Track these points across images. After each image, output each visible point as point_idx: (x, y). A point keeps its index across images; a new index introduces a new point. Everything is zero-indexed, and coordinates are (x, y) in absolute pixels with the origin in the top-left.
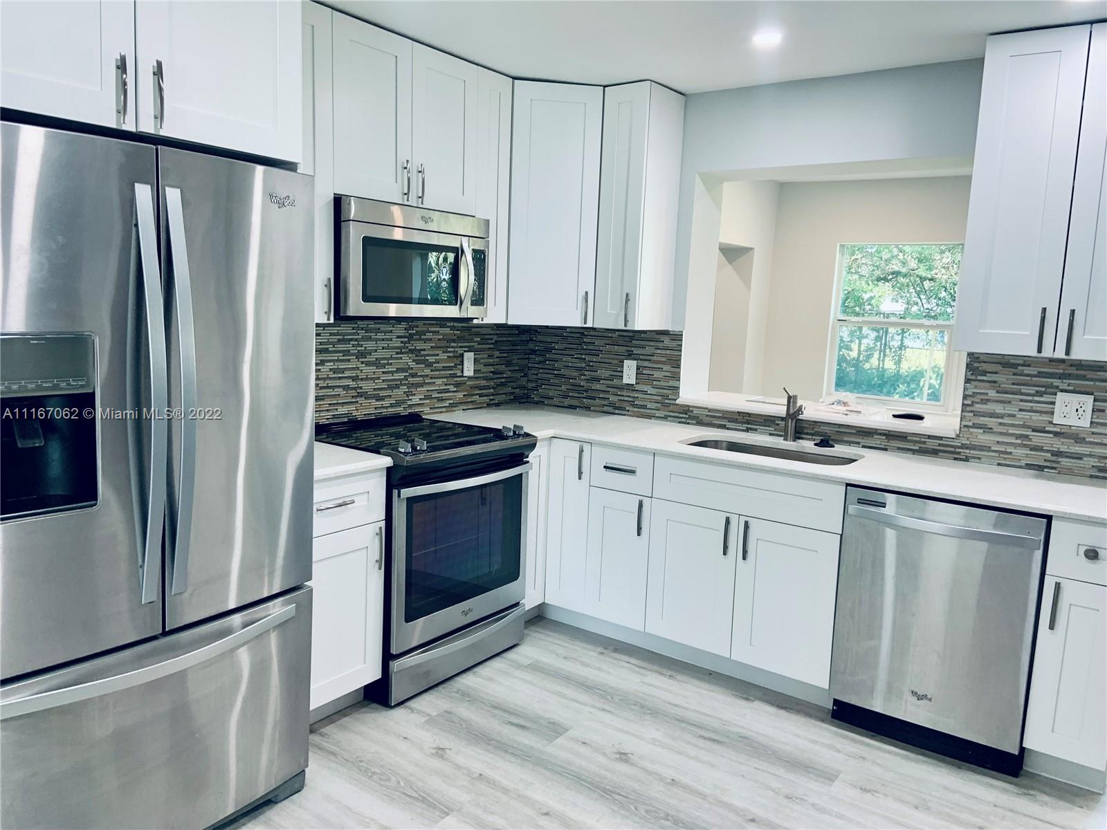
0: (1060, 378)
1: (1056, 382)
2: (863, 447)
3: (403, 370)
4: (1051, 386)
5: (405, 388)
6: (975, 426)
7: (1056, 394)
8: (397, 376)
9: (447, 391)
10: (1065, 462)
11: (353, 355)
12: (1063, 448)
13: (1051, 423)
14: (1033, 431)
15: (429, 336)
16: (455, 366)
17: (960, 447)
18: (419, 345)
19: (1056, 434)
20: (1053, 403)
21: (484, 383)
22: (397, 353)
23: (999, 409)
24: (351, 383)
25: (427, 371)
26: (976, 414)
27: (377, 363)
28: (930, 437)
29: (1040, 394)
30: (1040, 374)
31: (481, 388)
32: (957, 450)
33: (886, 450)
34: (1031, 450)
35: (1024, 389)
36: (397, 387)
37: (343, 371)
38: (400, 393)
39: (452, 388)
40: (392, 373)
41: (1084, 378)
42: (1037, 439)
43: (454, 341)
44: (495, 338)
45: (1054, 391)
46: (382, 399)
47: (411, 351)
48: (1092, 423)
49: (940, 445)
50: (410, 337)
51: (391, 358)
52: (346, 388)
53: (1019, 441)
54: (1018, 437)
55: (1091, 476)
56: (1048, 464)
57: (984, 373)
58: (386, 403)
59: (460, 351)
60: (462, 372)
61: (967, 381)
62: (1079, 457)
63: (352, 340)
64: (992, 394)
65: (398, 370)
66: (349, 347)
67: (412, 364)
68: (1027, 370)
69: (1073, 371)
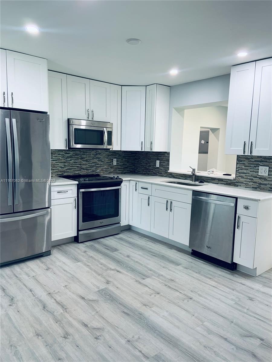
0: (260, 162)
1: (260, 163)
2: (213, 183)
3: (94, 163)
4: (258, 164)
5: (95, 168)
6: (239, 176)
7: (259, 167)
8: (93, 164)
9: (109, 169)
10: (262, 186)
11: (79, 158)
12: (262, 182)
13: (258, 175)
14: (254, 177)
15: (102, 154)
16: (111, 162)
17: (236, 183)
18: (99, 156)
19: (259, 178)
20: (258, 169)
21: (120, 167)
22: (93, 158)
23: (245, 171)
24: (80, 166)
25: (102, 163)
26: (239, 173)
27: (86, 161)
28: (228, 180)
29: (255, 167)
30: (255, 161)
31: (119, 168)
32: (235, 183)
33: (218, 184)
34: (253, 183)
35: (252, 165)
36: (93, 167)
37: (77, 162)
38: (94, 169)
39: (110, 168)
40: (91, 163)
41: (266, 162)
42: (255, 180)
43: (110, 155)
44: (123, 155)
45: (258, 165)
46: (88, 170)
47: (97, 158)
48: (268, 175)
49: (231, 182)
50: (97, 154)
51: (91, 160)
52: (77, 167)
53: (250, 181)
54: (250, 179)
55: (269, 190)
56: (257, 187)
57: (241, 161)
58: (89, 171)
59: (112, 158)
60: (113, 164)
61: (237, 164)
62: (266, 185)
63: (79, 155)
64: (243, 167)
65: (93, 163)
66: (78, 156)
67: (97, 162)
68: (252, 160)
69: (263, 160)
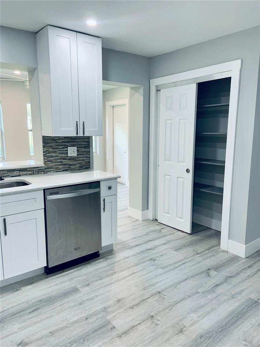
0: (68, 143)
4: (65, 145)
6: (48, 161)
7: (67, 148)
10: (72, 167)
12: (71, 163)
13: (67, 156)
14: (63, 160)
17: (44, 169)
19: (69, 159)
23: (54, 155)
26: (48, 157)
28: (34, 168)
29: (63, 148)
30: (63, 142)
33: (20, 176)
34: (64, 165)
35: (59, 147)
41: (73, 142)
42: (65, 162)
48: (77, 154)
49: (38, 170)
53: (60, 164)
55: (78, 169)
56: (68, 169)
57: (48, 143)
61: (44, 147)
62: (75, 165)
64: (51, 150)
69: (70, 140)
